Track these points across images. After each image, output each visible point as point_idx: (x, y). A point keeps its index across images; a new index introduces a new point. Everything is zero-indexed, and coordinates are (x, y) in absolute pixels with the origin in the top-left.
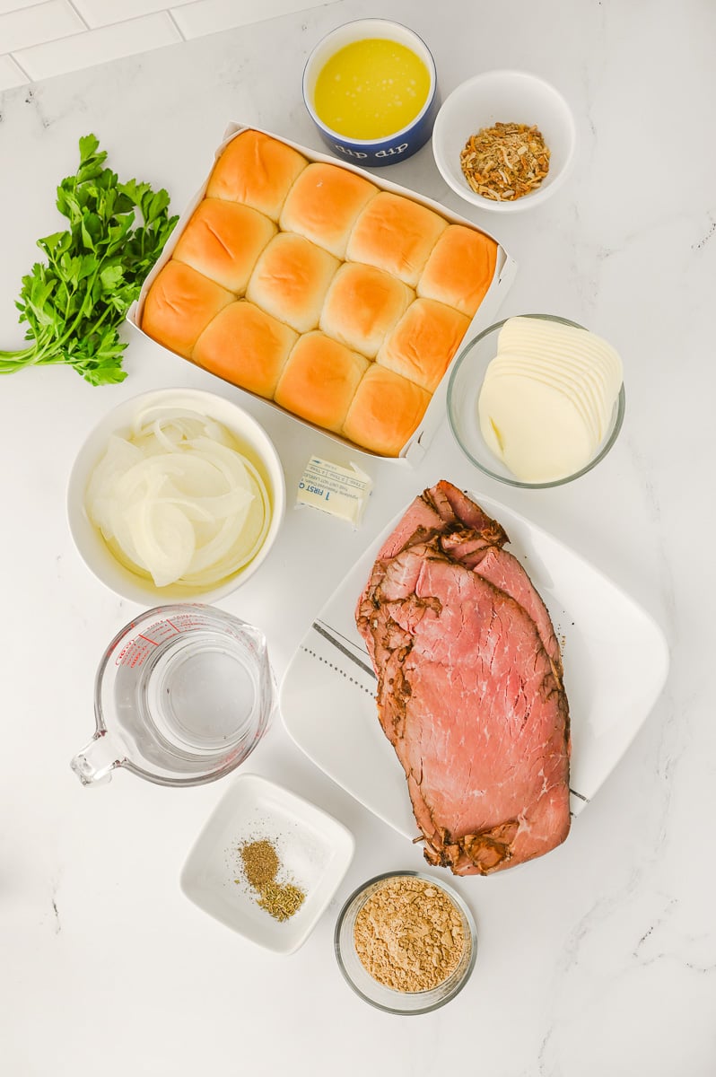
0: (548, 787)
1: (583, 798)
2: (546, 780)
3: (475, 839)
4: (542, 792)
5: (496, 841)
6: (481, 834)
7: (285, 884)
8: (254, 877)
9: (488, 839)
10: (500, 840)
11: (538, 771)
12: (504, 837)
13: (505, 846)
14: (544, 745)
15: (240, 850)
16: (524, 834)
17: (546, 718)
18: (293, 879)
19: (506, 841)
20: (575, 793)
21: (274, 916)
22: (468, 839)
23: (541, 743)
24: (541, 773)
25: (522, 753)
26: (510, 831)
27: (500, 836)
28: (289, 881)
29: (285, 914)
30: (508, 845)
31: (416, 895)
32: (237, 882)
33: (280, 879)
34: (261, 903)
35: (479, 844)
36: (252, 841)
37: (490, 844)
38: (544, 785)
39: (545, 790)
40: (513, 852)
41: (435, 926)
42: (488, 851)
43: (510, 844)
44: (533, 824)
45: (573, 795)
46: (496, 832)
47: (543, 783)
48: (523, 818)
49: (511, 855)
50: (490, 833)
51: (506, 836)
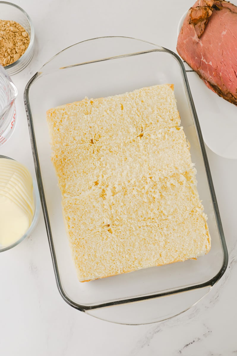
0: (203, 61)
2: (207, 63)
3: (208, 15)
4: (203, 58)
5: (200, 22)
6: (208, 20)
9: (203, 20)
10: (199, 24)
14: (221, 74)
16: (193, 36)
17: (231, 84)
19: (196, 26)
20: (191, 71)
22: (210, 12)
23: (222, 73)
24: (211, 63)
25: (225, 63)
26: (199, 31)
27: (200, 26)
30: (194, 25)
31: (18, 30)
35: (205, 14)
37: (201, 19)
39: (202, 59)
40: (190, 25)
41: (16, 47)
42: (199, 16)
43: (194, 27)
44: (194, 43)
45: (191, 70)
46: (203, 26)
47: (206, 61)
48: (199, 42)
49: (190, 23)
50: (205, 24)
51: (199, 28)
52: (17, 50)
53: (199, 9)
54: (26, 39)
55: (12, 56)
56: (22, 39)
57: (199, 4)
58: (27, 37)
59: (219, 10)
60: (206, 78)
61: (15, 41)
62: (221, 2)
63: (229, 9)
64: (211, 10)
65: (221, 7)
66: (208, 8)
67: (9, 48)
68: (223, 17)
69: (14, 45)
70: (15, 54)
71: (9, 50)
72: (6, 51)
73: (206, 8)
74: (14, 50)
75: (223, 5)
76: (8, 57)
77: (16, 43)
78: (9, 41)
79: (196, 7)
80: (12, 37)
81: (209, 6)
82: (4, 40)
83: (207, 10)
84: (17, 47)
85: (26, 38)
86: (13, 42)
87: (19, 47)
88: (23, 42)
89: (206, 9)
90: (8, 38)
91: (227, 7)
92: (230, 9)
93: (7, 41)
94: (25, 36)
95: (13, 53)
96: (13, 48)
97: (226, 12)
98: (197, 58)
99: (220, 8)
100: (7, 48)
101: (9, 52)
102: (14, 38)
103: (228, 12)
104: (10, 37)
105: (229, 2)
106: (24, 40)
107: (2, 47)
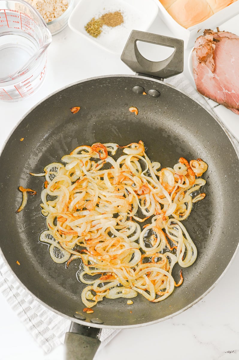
0: (226, 93)
1: (215, 107)
2: (229, 93)
3: (213, 49)
4: (224, 89)
5: (209, 58)
6: (214, 54)
7: (102, 30)
8: (107, 16)
10: (208, 60)
11: (234, 90)
12: (209, 63)
13: (205, 62)
15: (120, 11)
16: (208, 73)
18: (105, 33)
19: (207, 63)
20: (218, 106)
21: (88, 25)
22: (214, 46)
24: (233, 91)
26: (211, 67)
27: (210, 61)
28: (104, 31)
29: (88, 29)
30: (205, 63)
32: (104, 9)
33: (105, 28)
34: (94, 19)
35: (210, 50)
36: (123, 16)
37: (208, 56)
38: (227, 91)
39: (224, 91)
40: (201, 64)
42: (206, 53)
43: (205, 64)
44: (211, 79)
45: (218, 104)
46: (212, 61)
47: (228, 91)
48: (215, 76)
49: (200, 63)
50: (213, 58)
51: (210, 64)
52: (55, 15)
53: (203, 47)
54: (66, 7)
55: (50, 20)
56: (62, 6)
57: (200, 43)
58: (67, 5)
59: (219, 41)
60: (234, 106)
61: (55, 7)
62: (217, 34)
63: (226, 37)
64: (214, 43)
65: (220, 38)
66: (210, 43)
67: (49, 12)
68: (225, 46)
69: (54, 10)
70: (54, 18)
71: (48, 14)
72: (45, 14)
73: (208, 43)
74: (53, 14)
75: (221, 36)
76: (46, 19)
77: (56, 8)
78: (50, 5)
79: (199, 46)
80: (53, 2)
81: (210, 41)
82: (45, 4)
83: (211, 45)
84: (56, 12)
85: (65, 5)
86: (53, 7)
87: (57, 12)
88: (62, 8)
89: (209, 45)
90: (49, 3)
91: (225, 36)
92: (228, 37)
93: (48, 5)
94: (65, 4)
95: (52, 17)
96: (52, 13)
97: (226, 41)
98: (220, 91)
99: (219, 40)
100: (47, 11)
101: (48, 16)
102: (55, 4)
103: (227, 41)
104: (51, 2)
105: (224, 31)
106: (64, 8)
107: (42, 10)
